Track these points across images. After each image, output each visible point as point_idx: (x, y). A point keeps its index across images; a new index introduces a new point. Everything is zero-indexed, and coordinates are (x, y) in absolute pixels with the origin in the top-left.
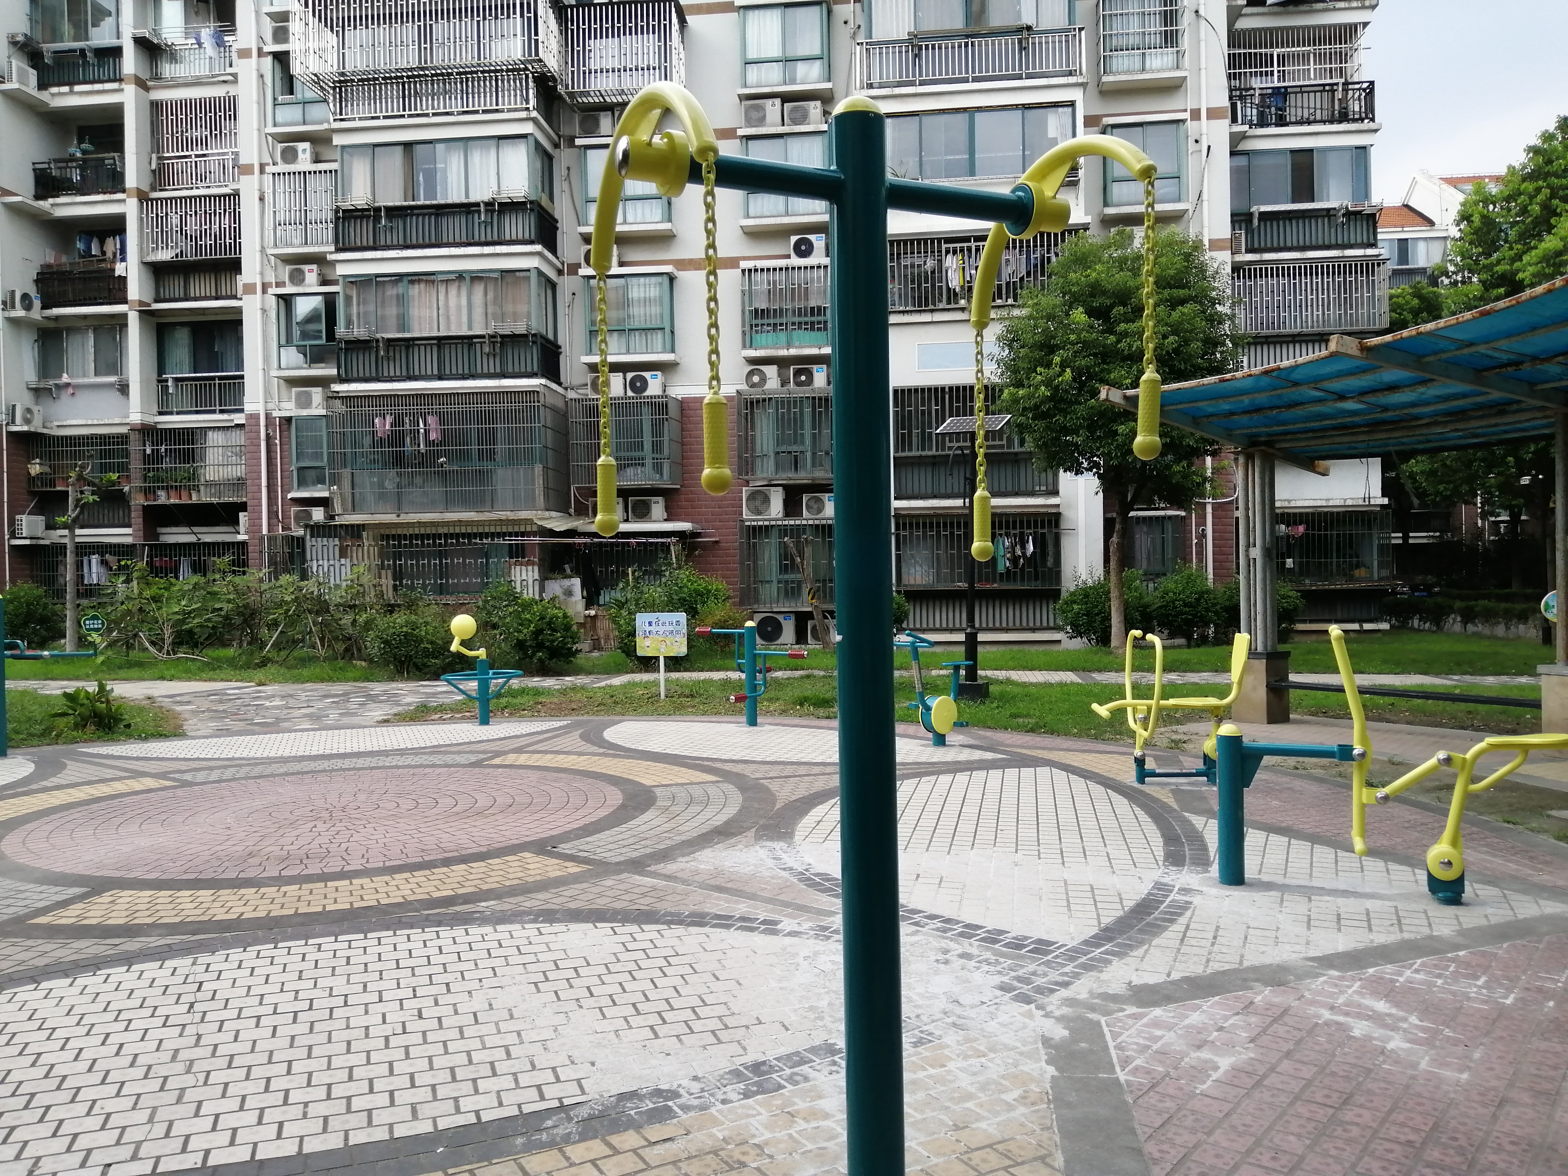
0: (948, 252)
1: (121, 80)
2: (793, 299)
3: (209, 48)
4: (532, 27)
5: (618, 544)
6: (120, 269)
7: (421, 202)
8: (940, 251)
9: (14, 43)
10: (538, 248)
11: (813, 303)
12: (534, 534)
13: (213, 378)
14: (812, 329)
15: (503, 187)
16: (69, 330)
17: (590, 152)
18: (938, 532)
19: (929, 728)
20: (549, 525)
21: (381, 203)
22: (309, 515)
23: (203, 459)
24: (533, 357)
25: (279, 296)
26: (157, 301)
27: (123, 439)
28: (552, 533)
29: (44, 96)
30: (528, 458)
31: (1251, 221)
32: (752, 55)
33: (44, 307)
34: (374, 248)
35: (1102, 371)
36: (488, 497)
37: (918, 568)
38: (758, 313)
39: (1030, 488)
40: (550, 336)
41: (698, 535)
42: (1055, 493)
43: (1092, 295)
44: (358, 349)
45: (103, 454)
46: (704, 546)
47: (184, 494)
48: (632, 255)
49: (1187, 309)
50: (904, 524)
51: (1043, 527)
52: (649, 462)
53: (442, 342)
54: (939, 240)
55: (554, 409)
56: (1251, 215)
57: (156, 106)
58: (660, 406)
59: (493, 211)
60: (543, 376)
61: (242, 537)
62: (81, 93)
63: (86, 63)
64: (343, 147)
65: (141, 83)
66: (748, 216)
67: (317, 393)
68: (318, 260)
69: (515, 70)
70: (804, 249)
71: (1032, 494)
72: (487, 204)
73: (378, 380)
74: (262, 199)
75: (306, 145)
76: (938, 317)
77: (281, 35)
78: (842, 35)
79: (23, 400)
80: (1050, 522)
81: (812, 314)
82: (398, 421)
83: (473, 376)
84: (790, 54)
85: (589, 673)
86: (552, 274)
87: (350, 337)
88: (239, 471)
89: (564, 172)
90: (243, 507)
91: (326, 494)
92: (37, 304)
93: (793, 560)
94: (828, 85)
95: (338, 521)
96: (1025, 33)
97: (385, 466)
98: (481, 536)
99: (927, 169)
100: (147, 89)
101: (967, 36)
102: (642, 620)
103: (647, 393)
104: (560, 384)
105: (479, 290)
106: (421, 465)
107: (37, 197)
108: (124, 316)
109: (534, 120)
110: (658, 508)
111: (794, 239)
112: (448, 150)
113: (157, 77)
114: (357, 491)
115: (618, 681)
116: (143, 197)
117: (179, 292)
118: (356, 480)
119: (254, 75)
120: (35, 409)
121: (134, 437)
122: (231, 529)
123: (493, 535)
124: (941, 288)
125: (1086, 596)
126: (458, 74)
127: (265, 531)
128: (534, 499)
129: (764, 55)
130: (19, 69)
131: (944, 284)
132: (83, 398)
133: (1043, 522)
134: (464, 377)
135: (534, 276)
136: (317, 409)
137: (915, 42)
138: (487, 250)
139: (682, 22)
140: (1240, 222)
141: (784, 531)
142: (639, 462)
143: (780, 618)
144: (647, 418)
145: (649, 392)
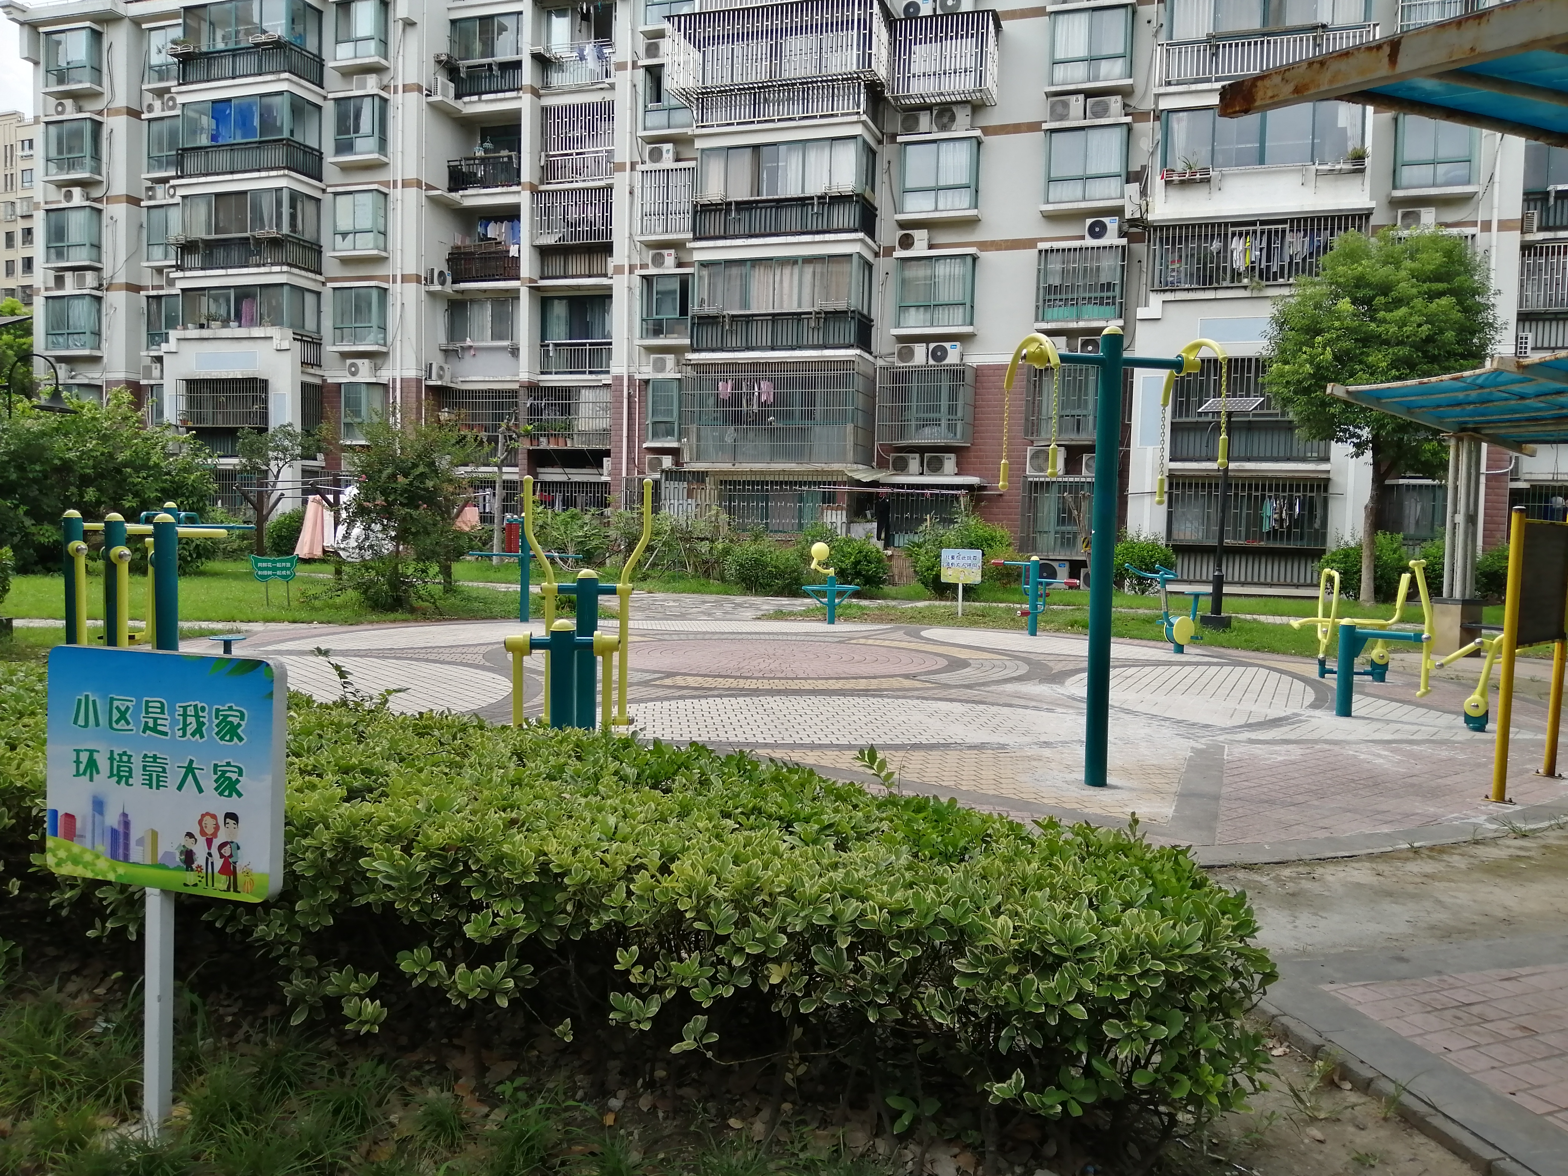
0: (1234, 234)
1: (518, 89)
2: (1085, 277)
3: (591, 62)
4: (867, 41)
5: (912, 495)
6: (513, 251)
7: (764, 197)
8: (1226, 235)
9: (439, 62)
10: (861, 235)
11: (1103, 280)
12: (844, 483)
13: (584, 344)
14: (1101, 304)
15: (834, 183)
16: (472, 301)
17: (909, 148)
18: (1210, 493)
19: (1171, 640)
20: (857, 476)
21: (732, 198)
22: (660, 462)
23: (577, 413)
24: (850, 330)
25: (643, 277)
26: (542, 278)
27: (513, 393)
28: (859, 483)
29: (458, 105)
30: (843, 417)
31: (1547, 200)
32: (1059, 56)
33: (454, 282)
34: (725, 238)
35: (1362, 353)
36: (807, 451)
37: (1188, 525)
38: (1051, 289)
39: (1302, 455)
40: (865, 312)
41: (983, 488)
42: (1327, 459)
43: (1357, 286)
44: (708, 324)
45: (496, 406)
46: (990, 498)
47: (561, 440)
48: (942, 238)
49: (1444, 301)
50: (1178, 484)
51: (1312, 491)
52: (944, 423)
53: (775, 318)
54: (1226, 224)
55: (865, 376)
56: (1548, 193)
57: (545, 110)
58: (957, 374)
59: (824, 204)
60: (858, 347)
61: (604, 479)
62: (487, 101)
63: (491, 76)
64: (703, 150)
65: (535, 93)
66: (1048, 202)
67: (670, 359)
68: (677, 245)
69: (849, 79)
70: (1097, 230)
71: (1304, 460)
72: (819, 198)
73: (722, 350)
74: (631, 193)
75: (669, 146)
76: (1221, 294)
77: (652, 50)
78: (1145, 33)
79: (437, 360)
80: (1319, 486)
81: (1102, 290)
82: (737, 385)
83: (800, 347)
84: (1094, 54)
85: (895, 599)
86: (869, 257)
87: (702, 313)
88: (604, 424)
89: (885, 166)
90: (607, 453)
91: (675, 445)
92: (449, 279)
93: (1070, 513)
94: (1130, 81)
95: (687, 468)
96: (1320, 31)
97: (725, 422)
98: (801, 484)
99: (1219, 158)
100: (539, 96)
101: (1264, 35)
102: (946, 553)
103: (946, 362)
104: (871, 353)
105: (809, 270)
106: (753, 422)
107: (450, 190)
108: (517, 291)
109: (864, 123)
110: (950, 463)
111: (1089, 221)
112: (789, 150)
113: (547, 86)
114: (702, 443)
115: (921, 604)
116: (534, 191)
117: (559, 271)
118: (702, 433)
119: (629, 85)
120: (446, 367)
121: (522, 393)
122: (595, 471)
123: (810, 483)
124: (1225, 268)
125: (1347, 556)
126: (801, 84)
127: (624, 474)
128: (845, 454)
129: (1071, 55)
130: (443, 83)
131: (1228, 265)
132: (482, 358)
133: (1312, 486)
134: (792, 348)
135: (855, 259)
136: (670, 372)
137: (1213, 42)
138: (818, 238)
139: (998, 27)
140: (1535, 200)
141: (1063, 487)
142: (937, 423)
143: (1055, 565)
144: (945, 384)
145: (947, 361)
